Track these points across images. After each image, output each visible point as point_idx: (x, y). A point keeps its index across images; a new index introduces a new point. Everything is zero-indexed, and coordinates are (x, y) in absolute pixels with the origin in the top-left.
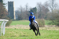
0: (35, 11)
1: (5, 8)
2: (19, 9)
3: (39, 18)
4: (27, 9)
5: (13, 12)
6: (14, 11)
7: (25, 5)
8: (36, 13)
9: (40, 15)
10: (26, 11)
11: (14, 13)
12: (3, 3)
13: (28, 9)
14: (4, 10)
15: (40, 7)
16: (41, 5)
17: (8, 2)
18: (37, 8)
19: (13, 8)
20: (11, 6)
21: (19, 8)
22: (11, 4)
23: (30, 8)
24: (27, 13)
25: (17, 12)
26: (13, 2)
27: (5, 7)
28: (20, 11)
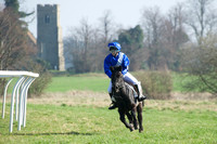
0: (137, 40)
1: (26, 30)
2: (79, 32)
4: (106, 32)
5: (57, 43)
6: (60, 39)
7: (100, 19)
8: (140, 47)
9: (156, 55)
10: (105, 39)
11: (60, 46)
12: (20, 10)
13: (110, 33)
15: (155, 27)
16: (157, 19)
17: (39, 6)
18: (143, 28)
20: (47, 20)
22: (47, 16)
23: (117, 29)
25: (69, 44)
26: (55, 6)
27: (26, 24)
28: (80, 39)
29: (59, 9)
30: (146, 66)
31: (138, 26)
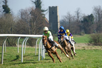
0: (91, 20)
1: (44, 17)
2: (66, 18)
3: (97, 31)
4: (78, 17)
5: (57, 23)
6: (58, 21)
7: (75, 12)
8: (93, 23)
9: (100, 26)
10: (77, 21)
11: (59, 24)
12: (42, 9)
13: (80, 18)
14: (43, 20)
15: (99, 15)
16: (100, 11)
17: (49, 7)
18: (94, 15)
19: (57, 16)
20: (53, 13)
21: (65, 16)
22: (53, 11)
23: (83, 16)
24: (79, 24)
25: (63, 23)
26: (56, 7)
27: (44, 15)
28: (67, 20)
29: (58, 8)
30: (95, 31)
31: (92, 14)
